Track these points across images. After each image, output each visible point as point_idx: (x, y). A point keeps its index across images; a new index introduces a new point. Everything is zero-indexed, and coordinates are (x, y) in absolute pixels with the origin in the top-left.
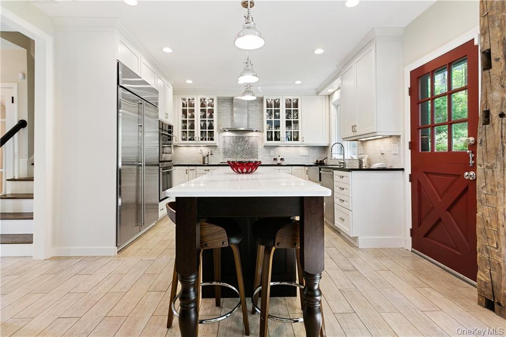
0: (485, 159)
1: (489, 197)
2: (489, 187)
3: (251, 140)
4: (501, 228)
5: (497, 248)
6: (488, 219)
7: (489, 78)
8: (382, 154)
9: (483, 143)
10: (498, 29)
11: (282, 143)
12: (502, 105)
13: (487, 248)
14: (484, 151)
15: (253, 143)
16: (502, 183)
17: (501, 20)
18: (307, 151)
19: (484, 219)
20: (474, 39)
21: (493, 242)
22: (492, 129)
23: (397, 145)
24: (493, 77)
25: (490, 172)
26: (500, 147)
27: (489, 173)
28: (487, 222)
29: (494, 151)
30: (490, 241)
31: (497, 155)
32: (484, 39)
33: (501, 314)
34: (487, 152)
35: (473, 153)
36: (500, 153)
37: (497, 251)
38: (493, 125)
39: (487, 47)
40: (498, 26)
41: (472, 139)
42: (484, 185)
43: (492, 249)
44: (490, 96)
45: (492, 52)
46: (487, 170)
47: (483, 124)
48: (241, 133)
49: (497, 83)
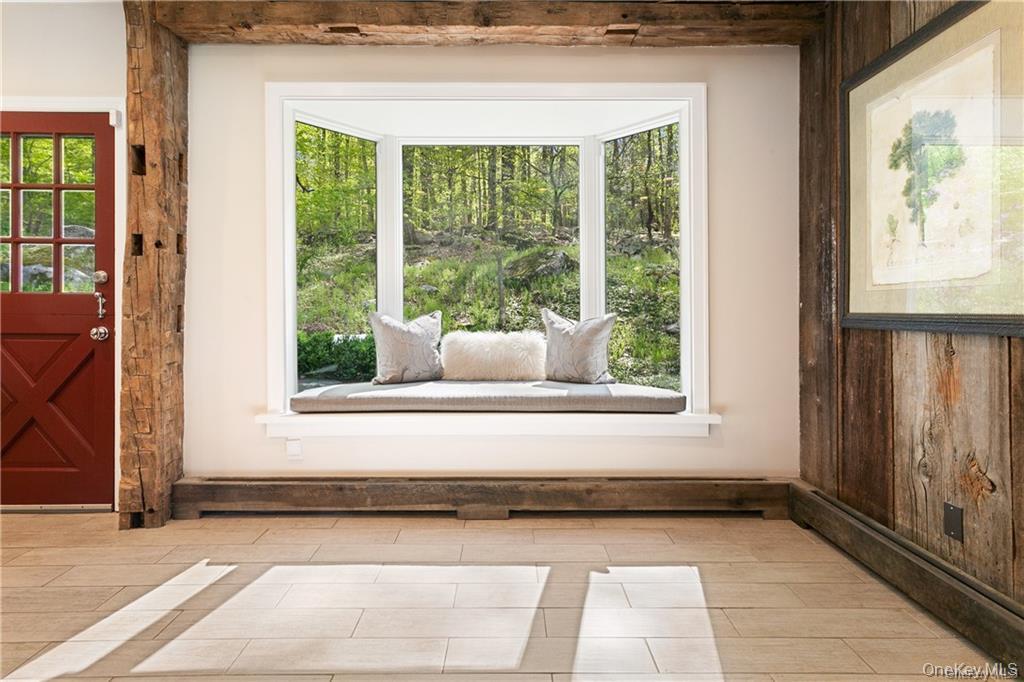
0: (135, 306)
1: (140, 361)
2: (141, 347)
4: (157, 403)
5: (150, 433)
6: (139, 395)
7: (142, 188)
9: (132, 283)
10: (154, 123)
12: (159, 231)
13: (135, 438)
14: (134, 294)
16: (158, 339)
17: (159, 112)
19: (134, 397)
20: (109, 113)
21: (144, 427)
22: (145, 262)
24: (147, 188)
25: (142, 325)
26: (156, 291)
27: (141, 326)
28: (137, 399)
29: (148, 294)
30: (140, 426)
31: (153, 300)
32: (136, 127)
33: (153, 523)
34: (138, 296)
36: (156, 298)
37: (149, 436)
38: (147, 257)
39: (139, 142)
40: (156, 119)
42: (133, 344)
43: (143, 436)
44: (142, 214)
45: (147, 151)
46: (138, 322)
47: (133, 254)
49: (153, 199)
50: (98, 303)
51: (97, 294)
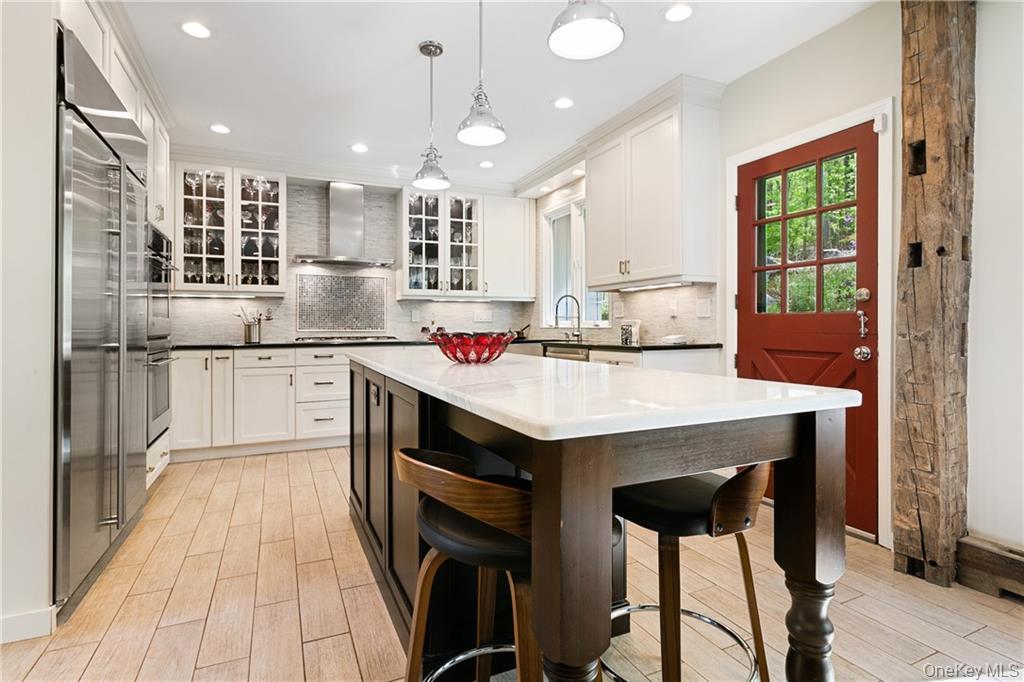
0: (912, 324)
1: (920, 388)
2: (919, 372)
3: (369, 286)
4: (940, 439)
5: (932, 473)
6: (918, 425)
7: (920, 190)
8: (673, 317)
9: (908, 298)
10: (938, 109)
11: (442, 293)
12: (942, 236)
13: (913, 474)
14: (910, 311)
15: (373, 293)
16: (941, 364)
17: (943, 94)
18: (490, 311)
19: (910, 426)
20: (873, 121)
21: (925, 463)
22: (925, 274)
23: (709, 300)
24: (927, 187)
25: (921, 347)
26: (939, 305)
27: (919, 347)
28: (915, 430)
29: (929, 312)
30: (919, 461)
31: (934, 318)
32: (914, 122)
33: (935, 579)
34: (916, 313)
35: (865, 315)
36: (939, 315)
37: (931, 476)
38: (928, 267)
39: (918, 137)
40: (939, 104)
41: (864, 291)
42: (911, 367)
43: (922, 474)
44: (921, 219)
45: (927, 145)
46: (916, 343)
47: (909, 267)
48: (343, 269)
49: (935, 199)
50: (860, 322)
51: (860, 312)
